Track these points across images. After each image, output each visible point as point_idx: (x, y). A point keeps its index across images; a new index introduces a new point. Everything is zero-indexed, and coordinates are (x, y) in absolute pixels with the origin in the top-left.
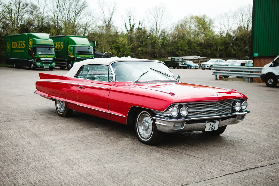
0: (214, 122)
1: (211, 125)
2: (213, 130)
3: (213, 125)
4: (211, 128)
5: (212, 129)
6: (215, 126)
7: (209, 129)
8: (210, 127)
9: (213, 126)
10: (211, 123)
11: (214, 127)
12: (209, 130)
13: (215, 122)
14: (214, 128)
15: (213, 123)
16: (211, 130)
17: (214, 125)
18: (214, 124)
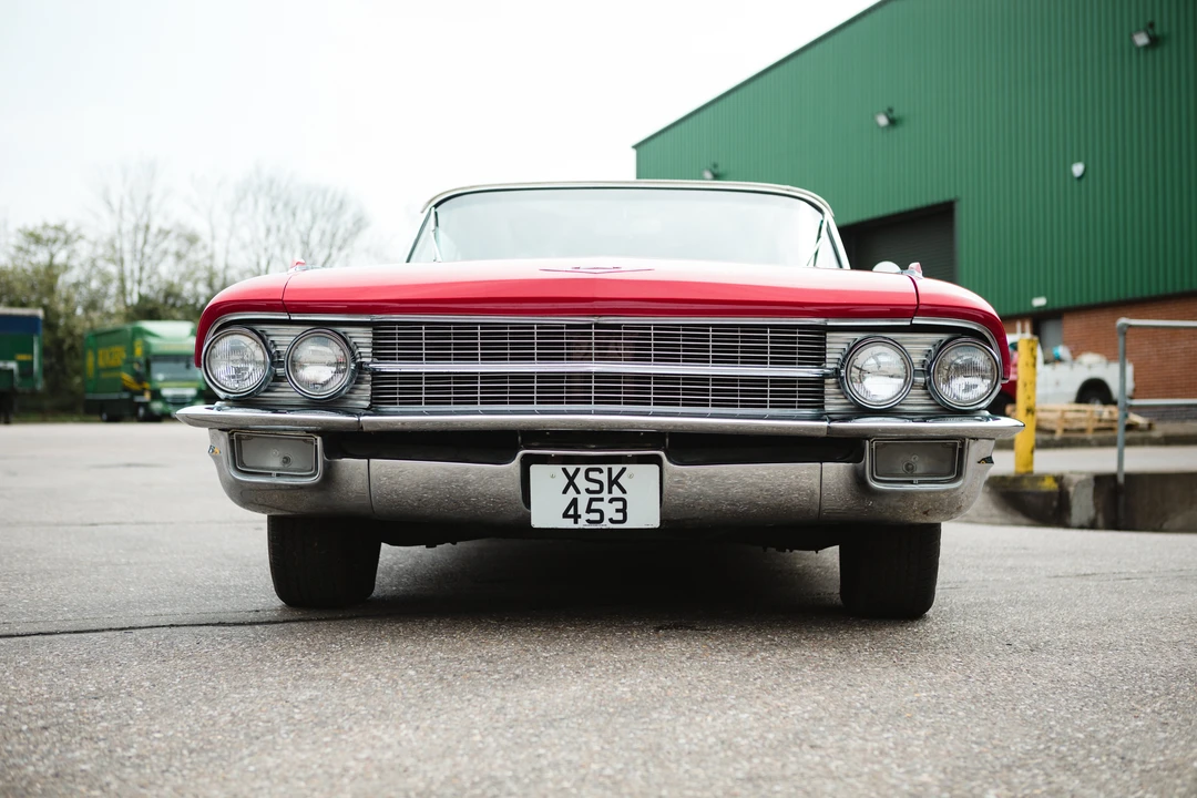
0: (605, 467)
1: (580, 481)
2: (606, 524)
3: (596, 487)
4: (589, 510)
5: (596, 516)
6: (624, 501)
7: (566, 515)
8: (574, 502)
9: (605, 495)
10: (571, 469)
11: (619, 505)
12: (569, 524)
13: (616, 469)
14: (623, 511)
15: (604, 478)
16: (582, 524)
17: (616, 492)
18: (613, 482)
